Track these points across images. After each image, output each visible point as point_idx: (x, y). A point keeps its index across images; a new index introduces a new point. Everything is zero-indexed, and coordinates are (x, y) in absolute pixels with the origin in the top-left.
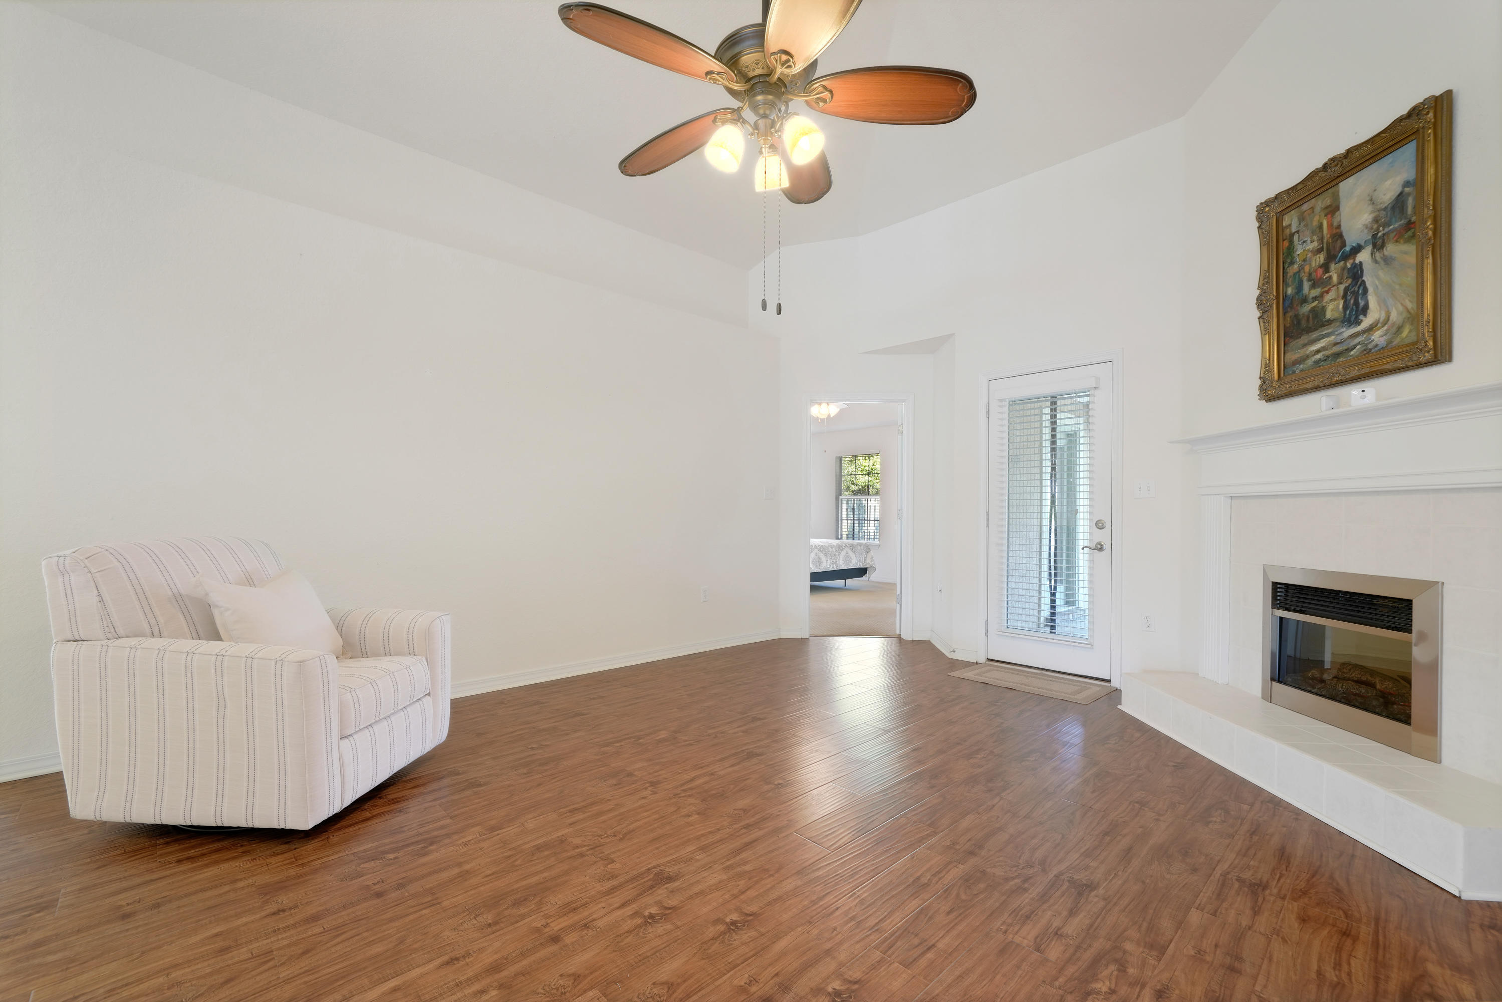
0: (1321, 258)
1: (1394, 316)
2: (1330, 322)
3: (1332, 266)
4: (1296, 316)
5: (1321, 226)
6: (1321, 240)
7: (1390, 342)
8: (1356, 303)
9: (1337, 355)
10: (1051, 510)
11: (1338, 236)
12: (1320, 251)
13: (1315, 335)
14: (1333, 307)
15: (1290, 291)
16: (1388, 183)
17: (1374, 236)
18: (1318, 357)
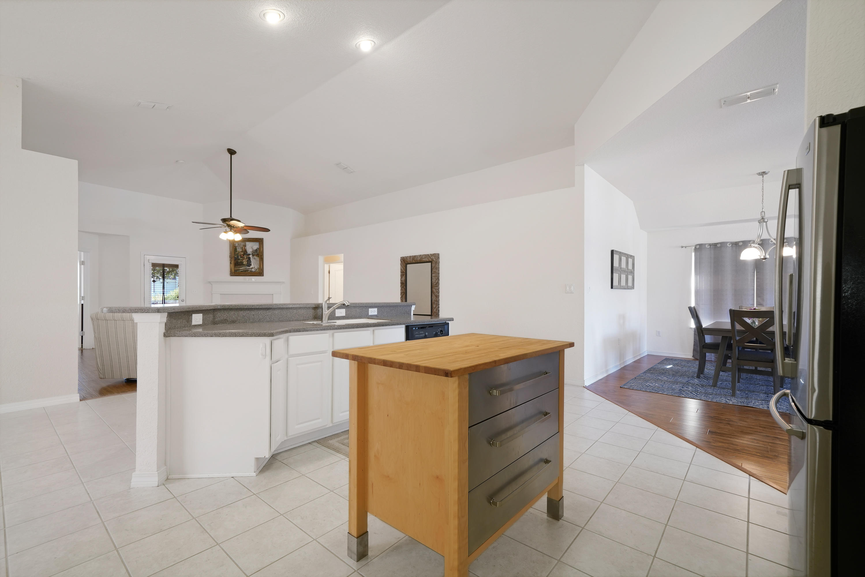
0: (243, 253)
1: (256, 267)
2: (244, 265)
3: (245, 256)
4: (237, 262)
5: (242, 248)
6: (243, 250)
7: (255, 271)
8: (249, 263)
9: (246, 271)
10: (163, 297)
11: (246, 251)
12: (242, 252)
13: (241, 266)
14: (245, 262)
15: (236, 256)
16: (255, 246)
17: (252, 254)
18: (242, 270)
